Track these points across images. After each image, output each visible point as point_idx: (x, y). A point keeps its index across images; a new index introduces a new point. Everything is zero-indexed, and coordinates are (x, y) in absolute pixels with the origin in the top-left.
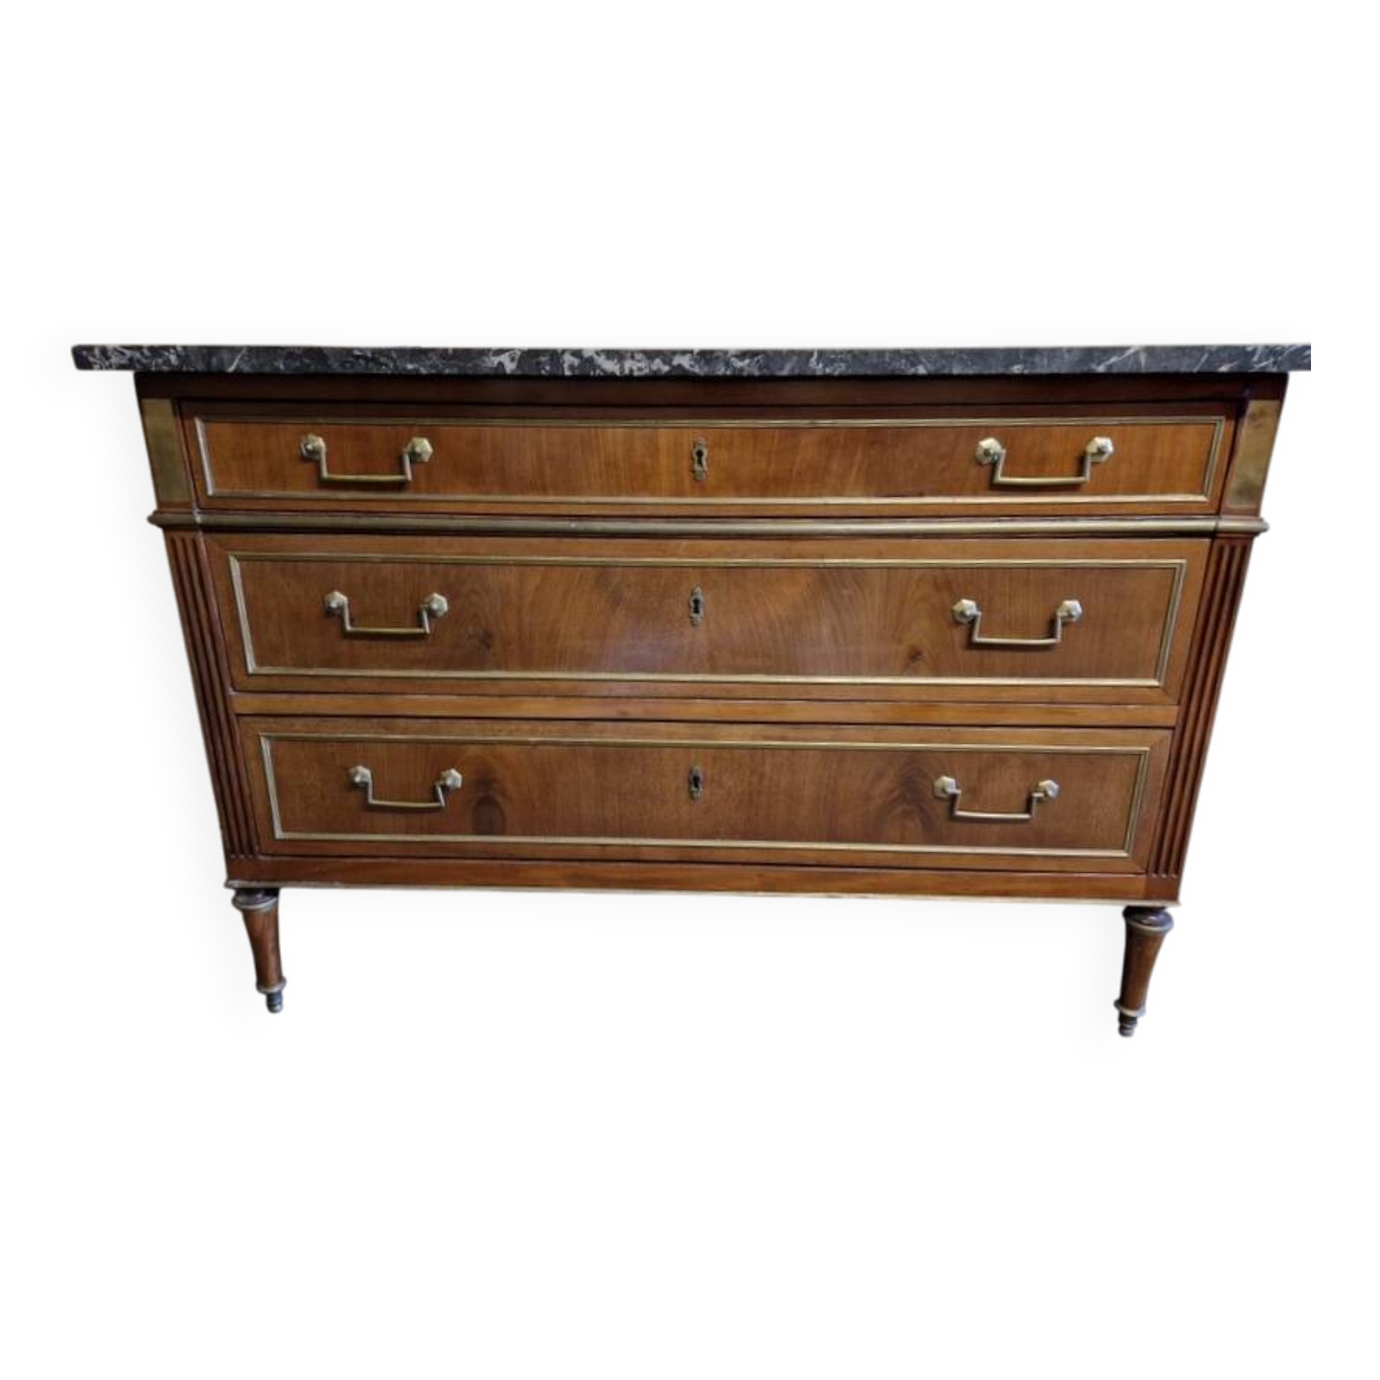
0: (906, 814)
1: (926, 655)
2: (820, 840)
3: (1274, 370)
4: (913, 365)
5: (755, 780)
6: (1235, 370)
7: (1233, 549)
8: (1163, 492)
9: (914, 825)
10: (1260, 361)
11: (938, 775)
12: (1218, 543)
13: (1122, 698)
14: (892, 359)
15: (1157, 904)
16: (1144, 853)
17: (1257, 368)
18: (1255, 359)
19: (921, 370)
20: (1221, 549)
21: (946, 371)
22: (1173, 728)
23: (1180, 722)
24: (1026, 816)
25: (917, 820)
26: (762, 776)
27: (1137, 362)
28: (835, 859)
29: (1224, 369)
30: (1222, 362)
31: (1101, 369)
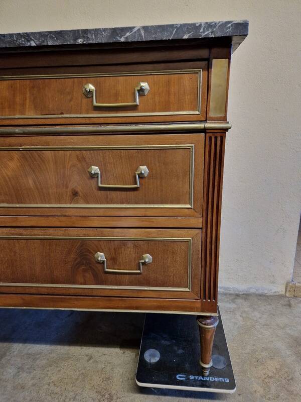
0: (85, 271)
1: (80, 193)
2: (48, 283)
3: (213, 36)
4: (29, 41)
5: (12, 254)
6: (192, 37)
7: (216, 138)
8: (178, 110)
9: (89, 275)
10: (204, 32)
11: (96, 252)
12: (208, 135)
13: (174, 214)
14: (17, 39)
15: (208, 314)
16: (197, 289)
17: (203, 35)
18: (202, 30)
19: (33, 44)
20: (210, 138)
21: (45, 44)
22: (201, 228)
23: (204, 225)
24: (139, 271)
25: (90, 273)
26: (15, 252)
27: (140, 35)
28: (56, 292)
29: (186, 37)
30: (184, 33)
31: (122, 40)
